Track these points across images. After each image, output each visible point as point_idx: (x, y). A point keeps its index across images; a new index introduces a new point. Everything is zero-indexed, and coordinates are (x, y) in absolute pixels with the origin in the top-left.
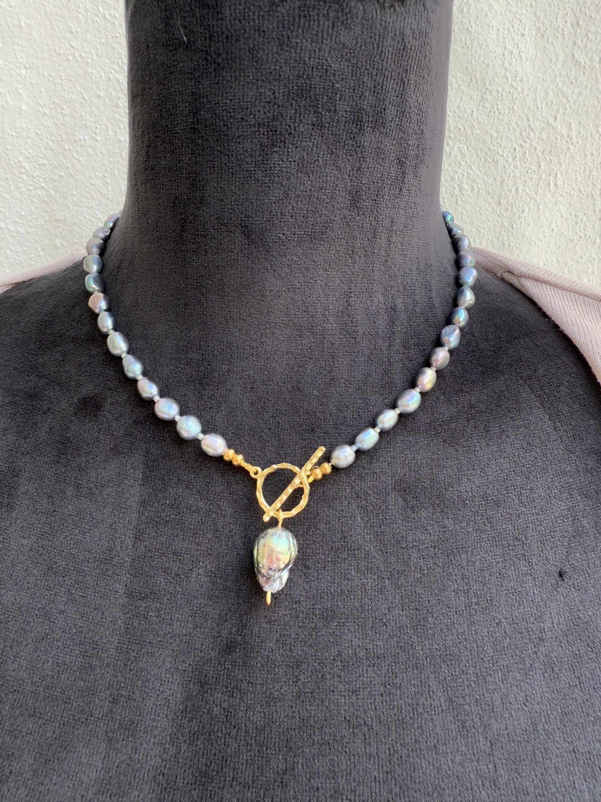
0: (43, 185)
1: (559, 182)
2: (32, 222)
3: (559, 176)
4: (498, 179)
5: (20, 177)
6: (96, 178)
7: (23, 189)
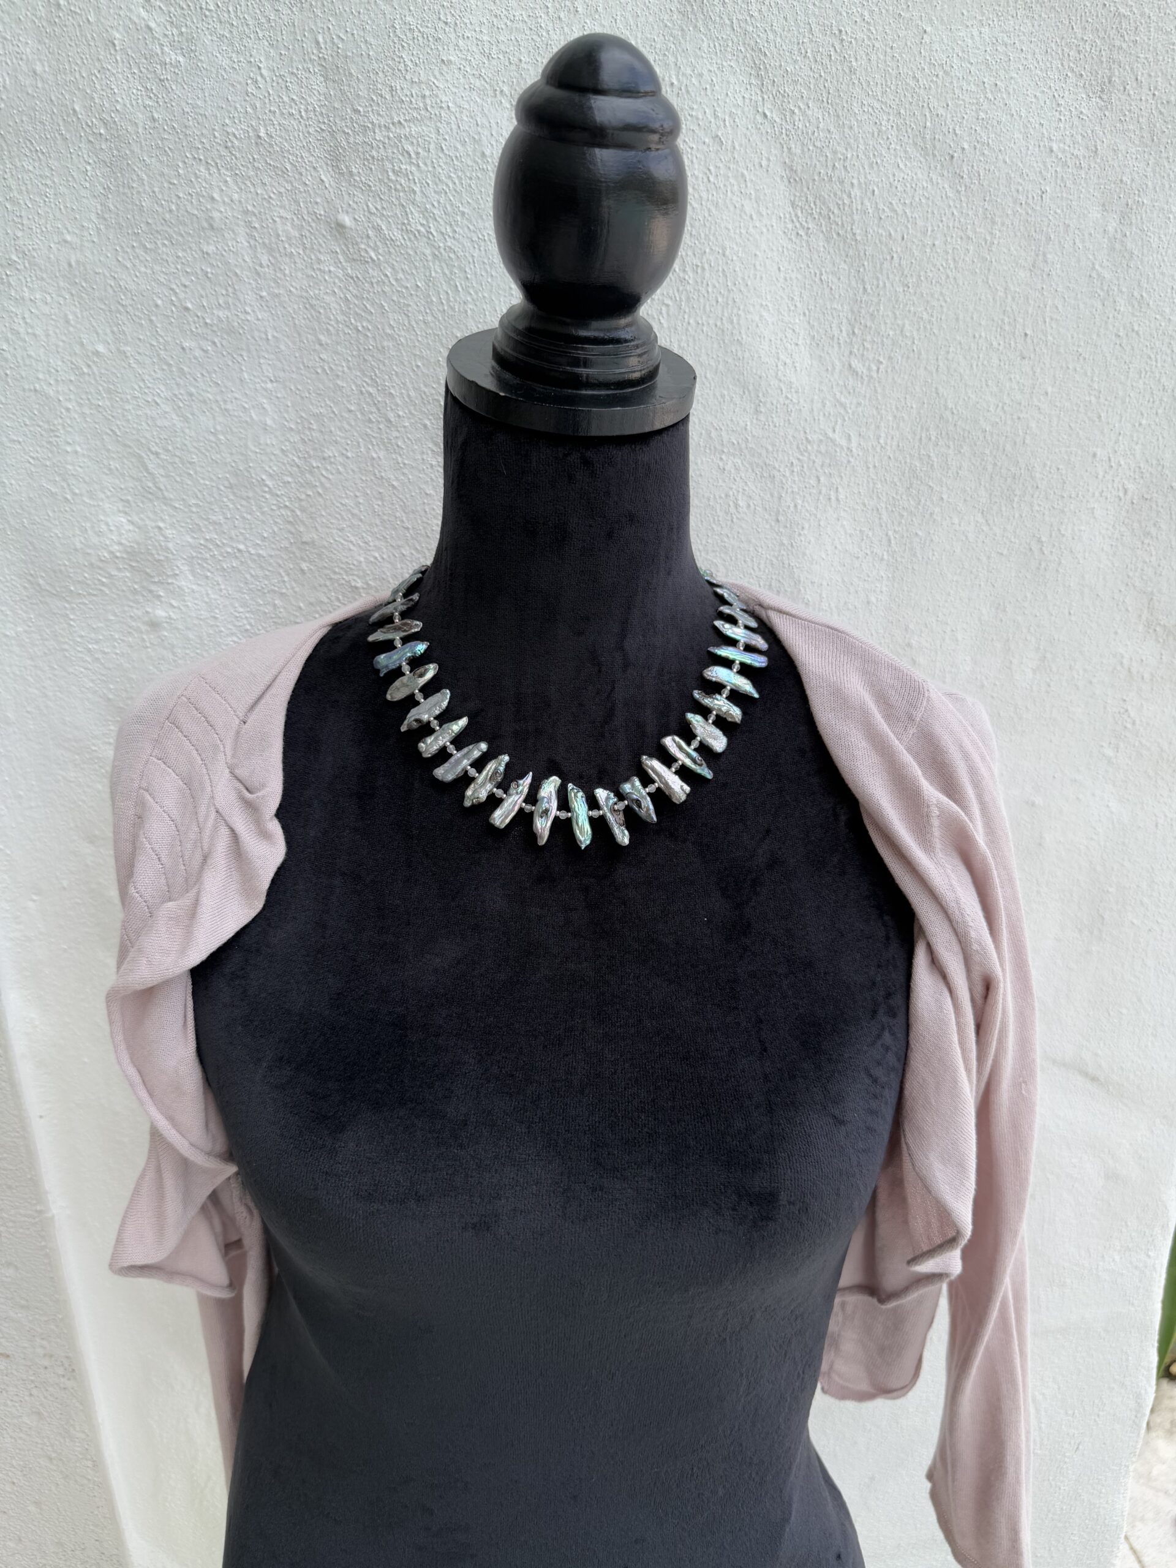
0: (287, 504)
1: (841, 496)
2: (275, 544)
3: (840, 489)
4: (776, 494)
5: (263, 496)
6: (347, 498)
7: (266, 509)
